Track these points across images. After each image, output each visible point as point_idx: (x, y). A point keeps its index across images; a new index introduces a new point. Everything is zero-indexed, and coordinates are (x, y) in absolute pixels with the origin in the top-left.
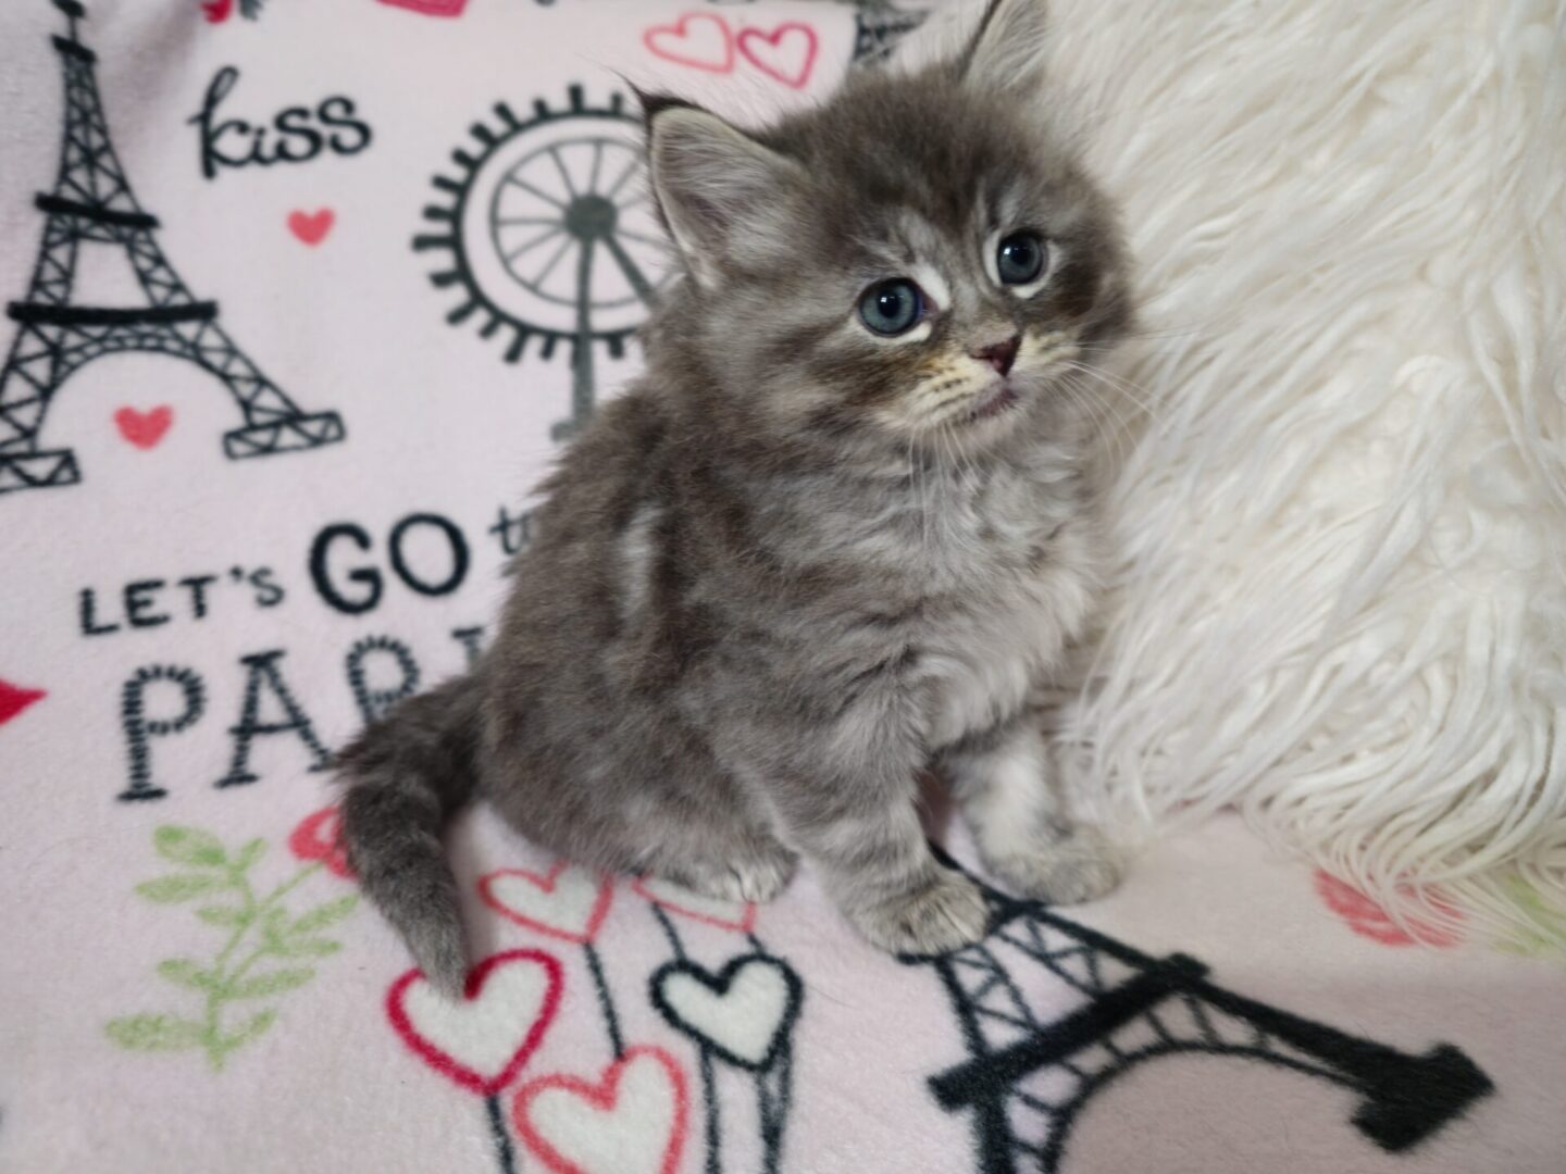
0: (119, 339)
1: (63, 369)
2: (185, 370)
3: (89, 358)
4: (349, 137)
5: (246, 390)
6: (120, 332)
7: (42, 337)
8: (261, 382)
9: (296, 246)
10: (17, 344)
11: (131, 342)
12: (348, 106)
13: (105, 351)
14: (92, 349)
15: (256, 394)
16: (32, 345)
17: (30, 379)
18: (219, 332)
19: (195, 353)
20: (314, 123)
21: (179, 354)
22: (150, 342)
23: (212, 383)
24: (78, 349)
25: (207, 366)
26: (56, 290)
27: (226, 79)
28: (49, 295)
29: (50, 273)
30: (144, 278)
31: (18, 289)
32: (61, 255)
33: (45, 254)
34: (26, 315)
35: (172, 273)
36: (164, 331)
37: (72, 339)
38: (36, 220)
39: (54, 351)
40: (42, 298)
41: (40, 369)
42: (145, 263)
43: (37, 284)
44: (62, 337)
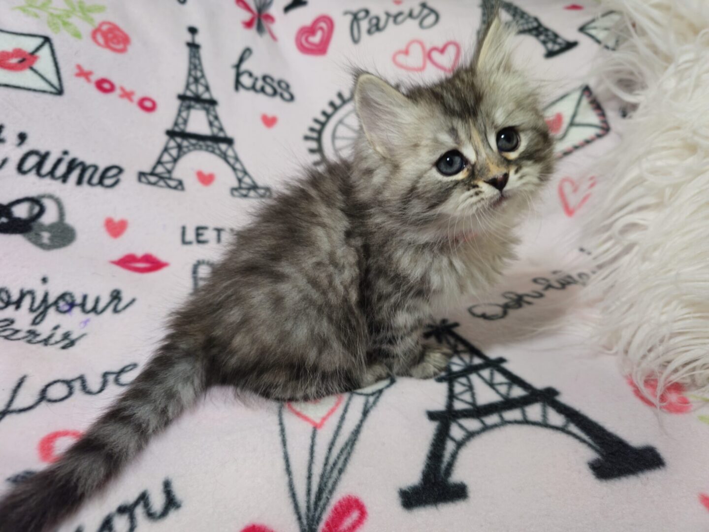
0: (200, 146)
1: (182, 153)
2: (220, 162)
3: (190, 151)
4: (286, 95)
5: (240, 175)
6: (201, 143)
7: (176, 141)
8: (245, 173)
9: (263, 127)
10: (168, 143)
11: (204, 147)
12: (287, 84)
13: (195, 149)
14: (191, 148)
15: (243, 177)
16: (172, 144)
17: (170, 155)
18: (233, 150)
19: (224, 156)
20: (275, 85)
21: (219, 156)
22: (210, 149)
23: (229, 169)
24: (187, 147)
25: (228, 162)
26: (182, 127)
27: (247, 53)
28: (179, 128)
29: (180, 121)
30: (211, 124)
31: (169, 126)
32: (184, 114)
33: (179, 114)
34: (171, 134)
35: (220, 123)
36: (215, 146)
37: (185, 143)
38: (177, 103)
39: (179, 147)
40: (177, 129)
41: (174, 152)
42: (212, 118)
43: (176, 124)
44: (182, 142)
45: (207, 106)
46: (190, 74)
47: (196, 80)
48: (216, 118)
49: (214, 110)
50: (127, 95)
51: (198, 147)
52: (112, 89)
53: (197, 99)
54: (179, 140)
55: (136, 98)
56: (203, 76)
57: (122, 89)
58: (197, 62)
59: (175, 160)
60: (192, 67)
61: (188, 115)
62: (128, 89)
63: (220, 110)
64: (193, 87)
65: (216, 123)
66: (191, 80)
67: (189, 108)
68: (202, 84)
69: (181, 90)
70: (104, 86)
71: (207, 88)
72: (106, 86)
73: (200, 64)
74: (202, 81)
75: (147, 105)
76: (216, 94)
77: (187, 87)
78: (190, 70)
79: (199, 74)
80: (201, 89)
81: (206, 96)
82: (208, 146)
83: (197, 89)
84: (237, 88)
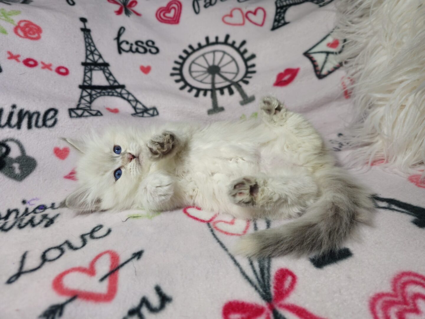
0: (104, 93)
1: (93, 99)
2: (119, 100)
3: (98, 97)
4: (154, 50)
5: (134, 104)
6: (104, 91)
7: (87, 92)
8: (137, 101)
9: (142, 74)
10: (82, 93)
11: (106, 94)
12: (153, 43)
14: (98, 95)
15: (136, 105)
16: (85, 94)
17: (86, 100)
18: (126, 90)
19: (121, 95)
20: (145, 46)
21: (117, 96)
22: (111, 94)
23: (126, 102)
24: (95, 94)
25: (124, 98)
26: (89, 82)
27: (122, 30)
28: (87, 83)
29: (87, 79)
30: (108, 79)
31: (80, 83)
32: (89, 74)
33: (85, 74)
34: (83, 87)
35: (114, 77)
36: (113, 91)
37: (93, 92)
38: (82, 68)
39: (90, 95)
40: (85, 84)
41: (88, 98)
42: (107, 75)
43: (84, 81)
44: (91, 92)
45: (102, 67)
46: (87, 50)
47: (92, 53)
48: (110, 74)
49: (108, 69)
50: (47, 67)
51: (102, 94)
52: (36, 64)
53: (95, 64)
54: (89, 91)
55: (54, 67)
56: (96, 49)
57: (43, 63)
58: (90, 41)
59: (91, 102)
60: (87, 44)
61: (91, 75)
62: (47, 63)
63: (112, 69)
64: (91, 57)
65: (111, 78)
66: (88, 53)
67: (91, 70)
68: (96, 54)
69: (83, 60)
70: (29, 63)
71: (100, 56)
72: (31, 63)
73: (92, 42)
74: (96, 52)
75: (62, 71)
76: (107, 59)
77: (87, 57)
78: (86, 47)
79: (93, 48)
80: (96, 58)
81: (100, 61)
82: (109, 92)
83: (94, 58)
84: (120, 52)
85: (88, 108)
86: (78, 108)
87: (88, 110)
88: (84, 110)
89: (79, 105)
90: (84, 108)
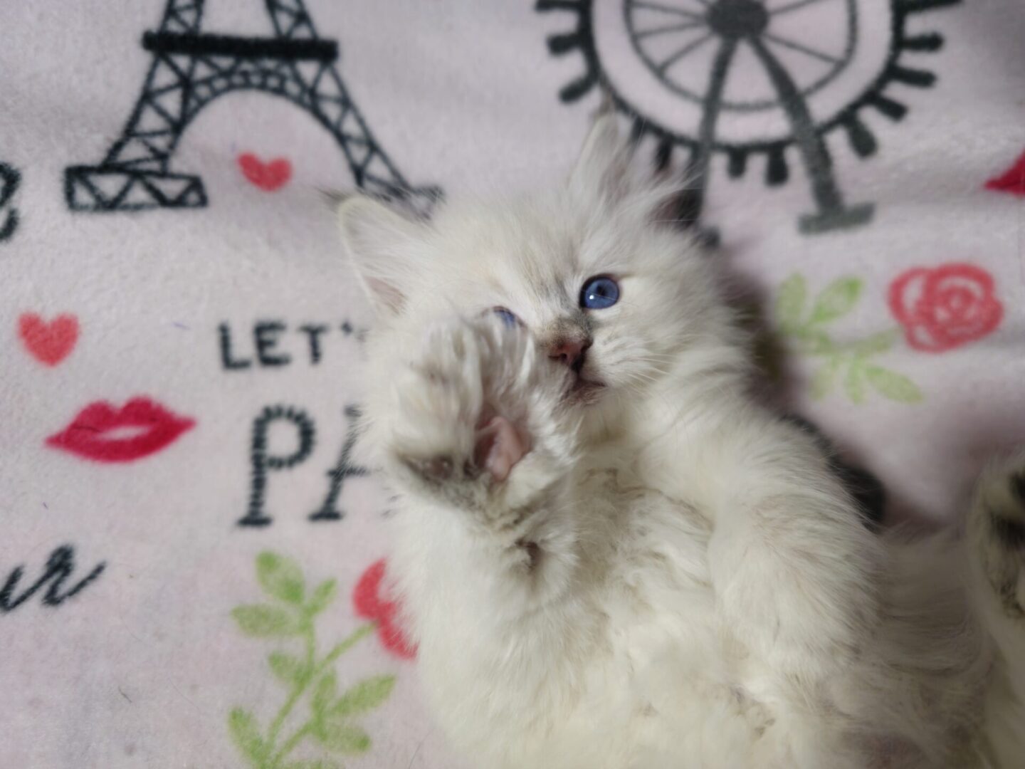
0: (245, 74)
1: (193, 103)
3: (216, 94)
5: (359, 154)
6: (247, 66)
7: (174, 68)
8: (373, 147)
10: (150, 74)
11: (256, 80)
13: (231, 87)
14: (220, 84)
16: (164, 76)
17: (162, 112)
18: (337, 78)
19: (311, 101)
21: (298, 100)
22: (273, 82)
24: (207, 82)
25: (323, 120)
26: (189, 17)
28: (182, 23)
31: (152, 18)
34: (159, 44)
36: (287, 70)
37: (202, 70)
39: (186, 84)
40: (173, 27)
41: (171, 103)
44: (192, 70)
51: (237, 80)
54: (183, 62)
59: (177, 127)
82: (265, 74)
85: (155, 166)
86: (109, 166)
87: (150, 173)
88: (134, 174)
89: (118, 147)
90: (138, 161)
